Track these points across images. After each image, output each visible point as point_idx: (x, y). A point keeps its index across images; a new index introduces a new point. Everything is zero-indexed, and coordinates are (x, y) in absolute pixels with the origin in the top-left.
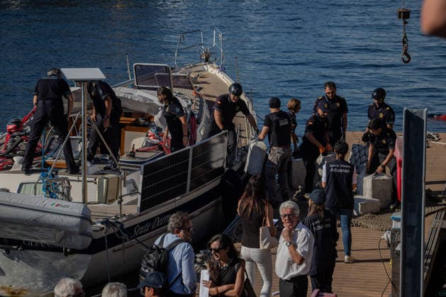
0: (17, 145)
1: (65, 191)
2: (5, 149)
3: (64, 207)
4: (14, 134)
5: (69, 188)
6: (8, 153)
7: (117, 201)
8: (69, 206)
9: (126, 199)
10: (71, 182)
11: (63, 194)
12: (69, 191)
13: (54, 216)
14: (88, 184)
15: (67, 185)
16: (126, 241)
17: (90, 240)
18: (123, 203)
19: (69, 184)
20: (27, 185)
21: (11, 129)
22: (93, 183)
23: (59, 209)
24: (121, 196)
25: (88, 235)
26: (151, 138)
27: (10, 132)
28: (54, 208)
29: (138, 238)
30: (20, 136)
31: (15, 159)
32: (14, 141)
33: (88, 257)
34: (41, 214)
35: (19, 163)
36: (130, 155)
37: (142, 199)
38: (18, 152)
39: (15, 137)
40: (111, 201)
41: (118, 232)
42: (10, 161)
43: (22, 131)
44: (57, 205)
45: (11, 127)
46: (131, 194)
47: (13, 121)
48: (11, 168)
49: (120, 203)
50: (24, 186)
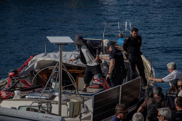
0: (15, 85)
1: (49, 110)
2: (9, 87)
3: (50, 118)
4: (13, 78)
5: (51, 108)
6: (10, 89)
7: (79, 116)
8: (52, 118)
10: (52, 104)
11: (47, 111)
12: (51, 110)
14: (62, 105)
15: (50, 106)
18: (82, 118)
19: (51, 105)
20: (23, 108)
21: (11, 75)
22: (65, 105)
24: (81, 114)
26: (96, 81)
27: (11, 77)
28: (44, 119)
30: (17, 79)
31: (15, 92)
32: (14, 82)
35: (18, 94)
36: (84, 91)
37: (93, 115)
38: (16, 89)
39: (13, 80)
40: (76, 116)
42: (12, 93)
43: (17, 77)
44: (46, 117)
45: (11, 74)
47: (13, 70)
48: (13, 98)
49: (80, 117)
50: (21, 108)
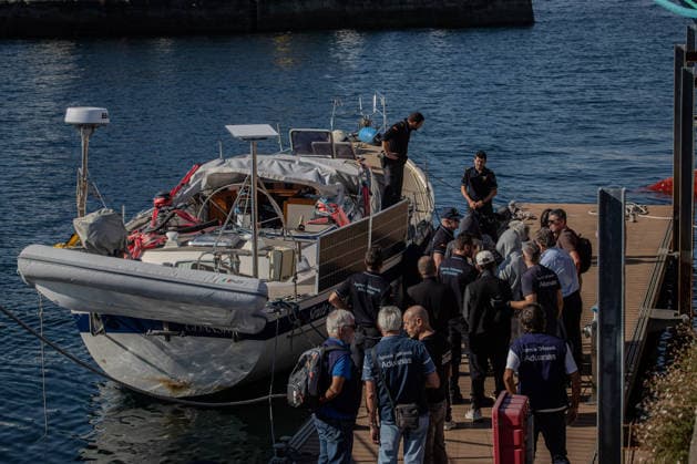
0: (167, 221)
1: (234, 267)
2: (155, 225)
3: (237, 282)
4: (163, 208)
5: (238, 263)
6: (158, 229)
7: (292, 278)
8: (242, 282)
9: (301, 278)
10: (240, 256)
11: (232, 269)
12: (238, 267)
13: (226, 293)
14: (259, 257)
15: (236, 260)
16: (297, 327)
17: (264, 322)
18: (298, 281)
19: (238, 258)
20: (185, 264)
21: (159, 203)
22: (265, 258)
23: (232, 285)
24: (296, 273)
25: (262, 316)
26: (322, 210)
27: (158, 207)
28: (226, 285)
29: (313, 323)
30: (169, 211)
31: (168, 234)
32: (164, 216)
33: (260, 344)
34: (212, 291)
35: (173, 239)
36: (299, 229)
37: (320, 276)
38: (169, 228)
39: (163, 211)
40: (286, 278)
41: (292, 315)
42: (163, 237)
43: (170, 205)
44: (229, 281)
45: (158, 200)
46: (305, 271)
47: (161, 193)
48: (163, 245)
49: (294, 281)
50: (181, 264)
